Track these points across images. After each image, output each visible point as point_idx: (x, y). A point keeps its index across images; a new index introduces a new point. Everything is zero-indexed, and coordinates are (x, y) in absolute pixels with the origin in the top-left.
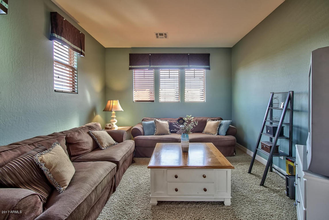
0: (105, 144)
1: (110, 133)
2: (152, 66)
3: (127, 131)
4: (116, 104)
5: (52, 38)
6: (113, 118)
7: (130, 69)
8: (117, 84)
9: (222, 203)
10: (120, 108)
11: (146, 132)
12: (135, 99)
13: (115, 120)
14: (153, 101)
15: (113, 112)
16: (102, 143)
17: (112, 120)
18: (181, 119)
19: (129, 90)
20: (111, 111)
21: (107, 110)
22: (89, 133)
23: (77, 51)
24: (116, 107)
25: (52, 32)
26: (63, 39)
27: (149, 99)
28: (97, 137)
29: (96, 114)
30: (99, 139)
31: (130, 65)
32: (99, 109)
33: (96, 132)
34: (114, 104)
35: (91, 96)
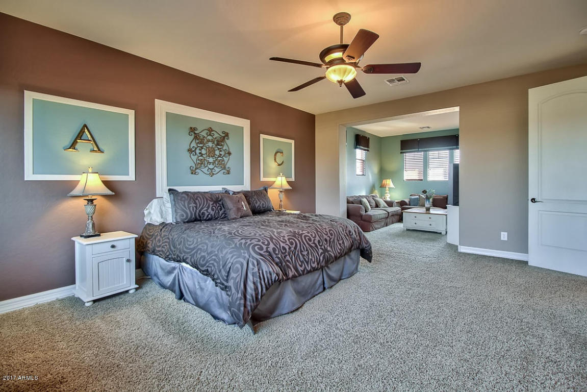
0: (382, 206)
1: (385, 201)
2: (420, 150)
3: (397, 202)
4: (389, 183)
5: (356, 148)
6: (387, 193)
7: (401, 153)
8: (391, 166)
9: (441, 233)
10: (392, 185)
11: (411, 204)
12: (405, 178)
13: (388, 194)
14: (422, 180)
15: (387, 188)
16: (380, 205)
17: (386, 195)
18: (425, 191)
19: (401, 170)
20: (385, 187)
21: (382, 186)
22: (373, 198)
23: (365, 150)
24: (389, 185)
25: (357, 145)
26: (361, 147)
27: (417, 179)
28: (377, 201)
29: (375, 189)
30: (379, 203)
31: (402, 149)
32: (377, 186)
33: (377, 199)
34: (388, 182)
35: (372, 177)
